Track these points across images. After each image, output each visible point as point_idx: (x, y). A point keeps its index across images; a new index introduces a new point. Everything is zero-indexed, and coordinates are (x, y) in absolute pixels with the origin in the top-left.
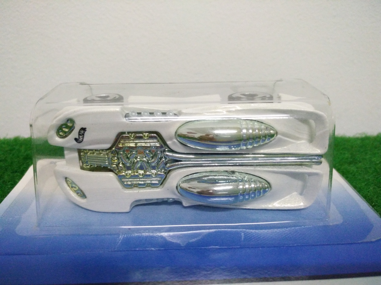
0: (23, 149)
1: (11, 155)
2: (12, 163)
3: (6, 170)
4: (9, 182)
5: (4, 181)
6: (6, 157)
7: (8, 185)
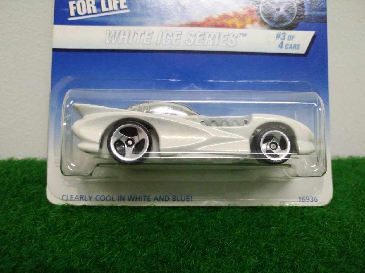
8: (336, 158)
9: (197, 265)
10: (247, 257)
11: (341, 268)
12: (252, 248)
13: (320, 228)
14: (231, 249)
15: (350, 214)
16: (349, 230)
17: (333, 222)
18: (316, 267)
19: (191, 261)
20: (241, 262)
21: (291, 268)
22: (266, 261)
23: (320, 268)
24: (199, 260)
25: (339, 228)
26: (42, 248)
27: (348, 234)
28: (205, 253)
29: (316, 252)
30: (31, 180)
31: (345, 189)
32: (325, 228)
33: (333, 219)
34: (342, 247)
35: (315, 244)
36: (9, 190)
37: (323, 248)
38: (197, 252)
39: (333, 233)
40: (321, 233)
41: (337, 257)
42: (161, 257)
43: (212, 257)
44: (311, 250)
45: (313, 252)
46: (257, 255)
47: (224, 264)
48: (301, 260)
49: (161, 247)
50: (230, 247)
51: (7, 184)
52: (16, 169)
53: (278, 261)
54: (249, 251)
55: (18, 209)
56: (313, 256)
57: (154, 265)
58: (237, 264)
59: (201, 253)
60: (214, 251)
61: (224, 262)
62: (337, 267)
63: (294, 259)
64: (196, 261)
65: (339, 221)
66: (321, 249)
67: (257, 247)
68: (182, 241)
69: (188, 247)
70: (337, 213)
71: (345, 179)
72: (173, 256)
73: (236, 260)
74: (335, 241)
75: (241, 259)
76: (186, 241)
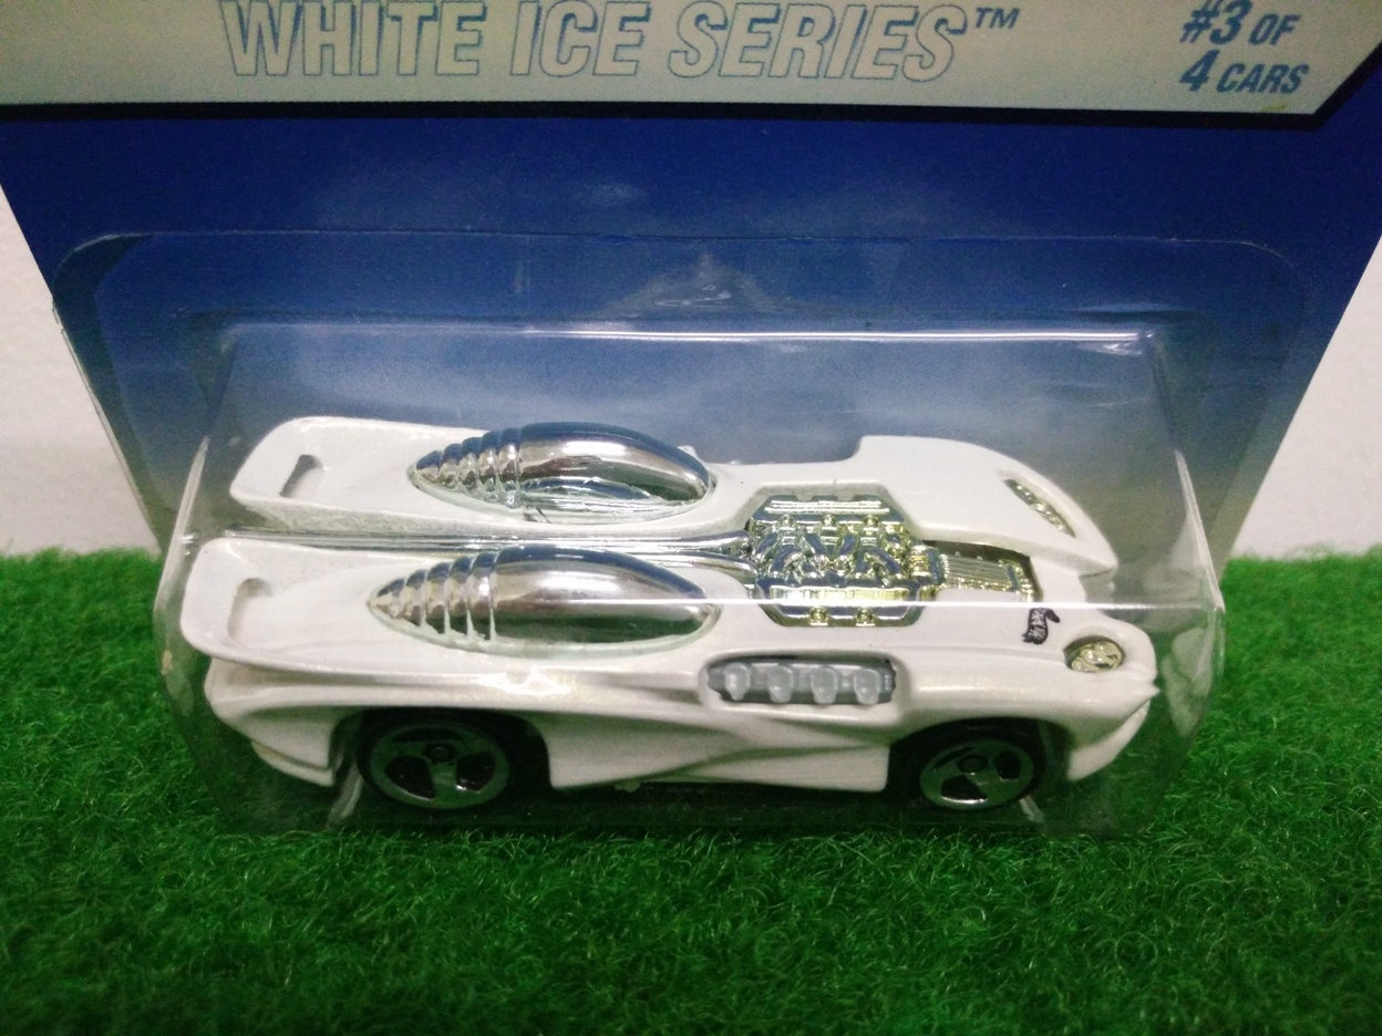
0: (74, 596)
1: (30, 620)
2: (35, 648)
3: (15, 673)
4: (28, 719)
5: (8, 717)
6: (14, 626)
7: (26, 733)
8: (1321, 556)
9: (742, 941)
10: (947, 913)
11: (1332, 959)
12: (969, 878)
13: (1248, 808)
14: (883, 883)
15: (1373, 757)
16: (1368, 817)
17: (1303, 786)
18: (1227, 955)
19: (715, 926)
20: (921, 929)
21: (1123, 958)
22: (1022, 930)
23: (1243, 960)
24: (750, 920)
25: (1327, 809)
26: (135, 867)
27: (1361, 832)
28: (774, 897)
29: (1231, 899)
30: (118, 624)
31: (1352, 665)
32: (1270, 809)
33: (1303, 771)
34: (1341, 881)
35: (1228, 867)
36: (29, 659)
37: (1259, 881)
38: (745, 893)
39: (1299, 828)
40: (1252, 826)
41: (1316, 916)
42: (600, 907)
43: (804, 909)
44: (1209, 891)
45: (1217, 898)
46: (989, 906)
47: (851, 936)
48: (1168, 927)
49: (599, 872)
50: (877, 874)
51: (23, 640)
52: (67, 586)
53: (1073, 928)
54: (953, 891)
55: (56, 725)
56: (1217, 912)
57: (569, 939)
58: (905, 941)
59: (758, 895)
60: (812, 887)
61: (851, 930)
62: (1315, 955)
63: (1138, 922)
64: (736, 922)
65: (1328, 781)
66: (1251, 884)
67: (990, 878)
68: (686, 848)
69: (710, 873)
70: (1320, 750)
71: (1352, 629)
72: (648, 904)
73: (900, 922)
74: (1307, 857)
75: (918, 919)
76: (704, 851)
